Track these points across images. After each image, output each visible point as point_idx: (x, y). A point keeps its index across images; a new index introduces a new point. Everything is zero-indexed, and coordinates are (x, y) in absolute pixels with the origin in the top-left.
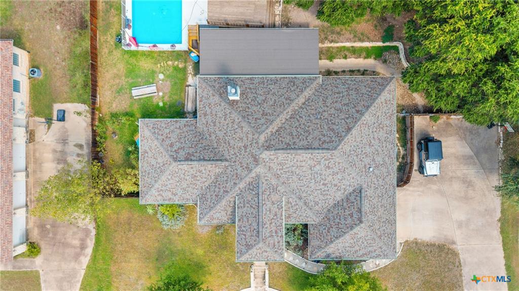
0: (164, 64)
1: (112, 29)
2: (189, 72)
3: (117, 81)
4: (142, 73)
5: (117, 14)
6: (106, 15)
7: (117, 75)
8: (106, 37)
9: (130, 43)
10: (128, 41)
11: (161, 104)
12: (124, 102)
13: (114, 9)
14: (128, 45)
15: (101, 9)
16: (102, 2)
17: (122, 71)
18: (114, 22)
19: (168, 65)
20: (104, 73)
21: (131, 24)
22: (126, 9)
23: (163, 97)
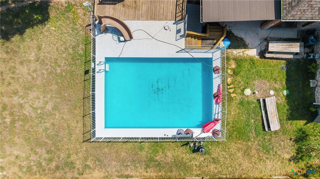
0: (230, 88)
1: (183, 158)
2: (241, 54)
3: (254, 152)
4: (244, 118)
5: (163, 153)
6: (163, 167)
7: (245, 152)
8: (195, 167)
9: (211, 131)
10: (210, 134)
11: (285, 92)
12: (282, 143)
13: (156, 156)
14: (215, 133)
15: (156, 174)
16: (147, 172)
17: (240, 146)
18: (173, 156)
19: (232, 83)
20: (242, 170)
21: (185, 129)
22: (164, 137)
23: (275, 90)
